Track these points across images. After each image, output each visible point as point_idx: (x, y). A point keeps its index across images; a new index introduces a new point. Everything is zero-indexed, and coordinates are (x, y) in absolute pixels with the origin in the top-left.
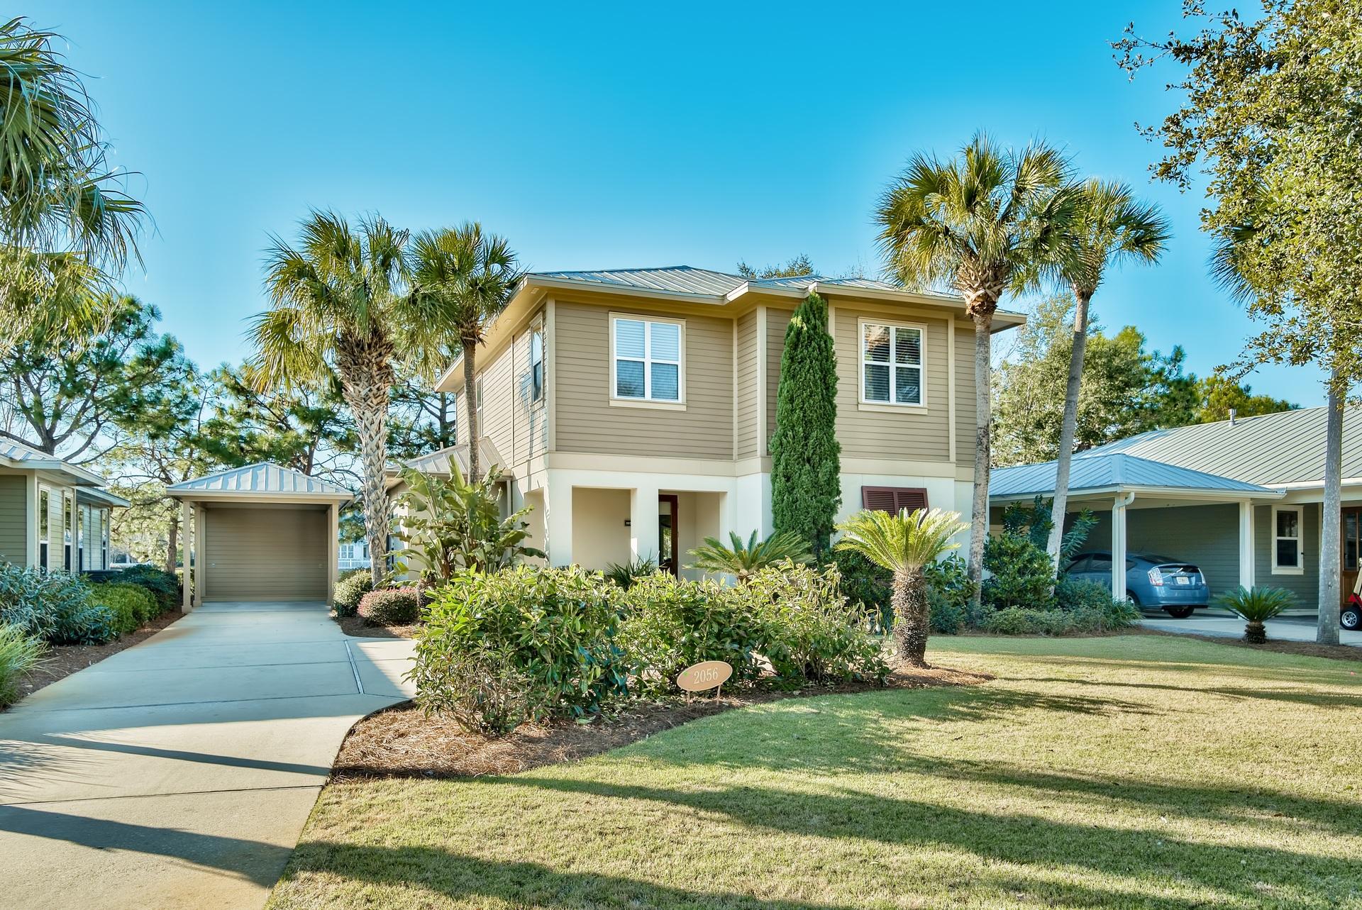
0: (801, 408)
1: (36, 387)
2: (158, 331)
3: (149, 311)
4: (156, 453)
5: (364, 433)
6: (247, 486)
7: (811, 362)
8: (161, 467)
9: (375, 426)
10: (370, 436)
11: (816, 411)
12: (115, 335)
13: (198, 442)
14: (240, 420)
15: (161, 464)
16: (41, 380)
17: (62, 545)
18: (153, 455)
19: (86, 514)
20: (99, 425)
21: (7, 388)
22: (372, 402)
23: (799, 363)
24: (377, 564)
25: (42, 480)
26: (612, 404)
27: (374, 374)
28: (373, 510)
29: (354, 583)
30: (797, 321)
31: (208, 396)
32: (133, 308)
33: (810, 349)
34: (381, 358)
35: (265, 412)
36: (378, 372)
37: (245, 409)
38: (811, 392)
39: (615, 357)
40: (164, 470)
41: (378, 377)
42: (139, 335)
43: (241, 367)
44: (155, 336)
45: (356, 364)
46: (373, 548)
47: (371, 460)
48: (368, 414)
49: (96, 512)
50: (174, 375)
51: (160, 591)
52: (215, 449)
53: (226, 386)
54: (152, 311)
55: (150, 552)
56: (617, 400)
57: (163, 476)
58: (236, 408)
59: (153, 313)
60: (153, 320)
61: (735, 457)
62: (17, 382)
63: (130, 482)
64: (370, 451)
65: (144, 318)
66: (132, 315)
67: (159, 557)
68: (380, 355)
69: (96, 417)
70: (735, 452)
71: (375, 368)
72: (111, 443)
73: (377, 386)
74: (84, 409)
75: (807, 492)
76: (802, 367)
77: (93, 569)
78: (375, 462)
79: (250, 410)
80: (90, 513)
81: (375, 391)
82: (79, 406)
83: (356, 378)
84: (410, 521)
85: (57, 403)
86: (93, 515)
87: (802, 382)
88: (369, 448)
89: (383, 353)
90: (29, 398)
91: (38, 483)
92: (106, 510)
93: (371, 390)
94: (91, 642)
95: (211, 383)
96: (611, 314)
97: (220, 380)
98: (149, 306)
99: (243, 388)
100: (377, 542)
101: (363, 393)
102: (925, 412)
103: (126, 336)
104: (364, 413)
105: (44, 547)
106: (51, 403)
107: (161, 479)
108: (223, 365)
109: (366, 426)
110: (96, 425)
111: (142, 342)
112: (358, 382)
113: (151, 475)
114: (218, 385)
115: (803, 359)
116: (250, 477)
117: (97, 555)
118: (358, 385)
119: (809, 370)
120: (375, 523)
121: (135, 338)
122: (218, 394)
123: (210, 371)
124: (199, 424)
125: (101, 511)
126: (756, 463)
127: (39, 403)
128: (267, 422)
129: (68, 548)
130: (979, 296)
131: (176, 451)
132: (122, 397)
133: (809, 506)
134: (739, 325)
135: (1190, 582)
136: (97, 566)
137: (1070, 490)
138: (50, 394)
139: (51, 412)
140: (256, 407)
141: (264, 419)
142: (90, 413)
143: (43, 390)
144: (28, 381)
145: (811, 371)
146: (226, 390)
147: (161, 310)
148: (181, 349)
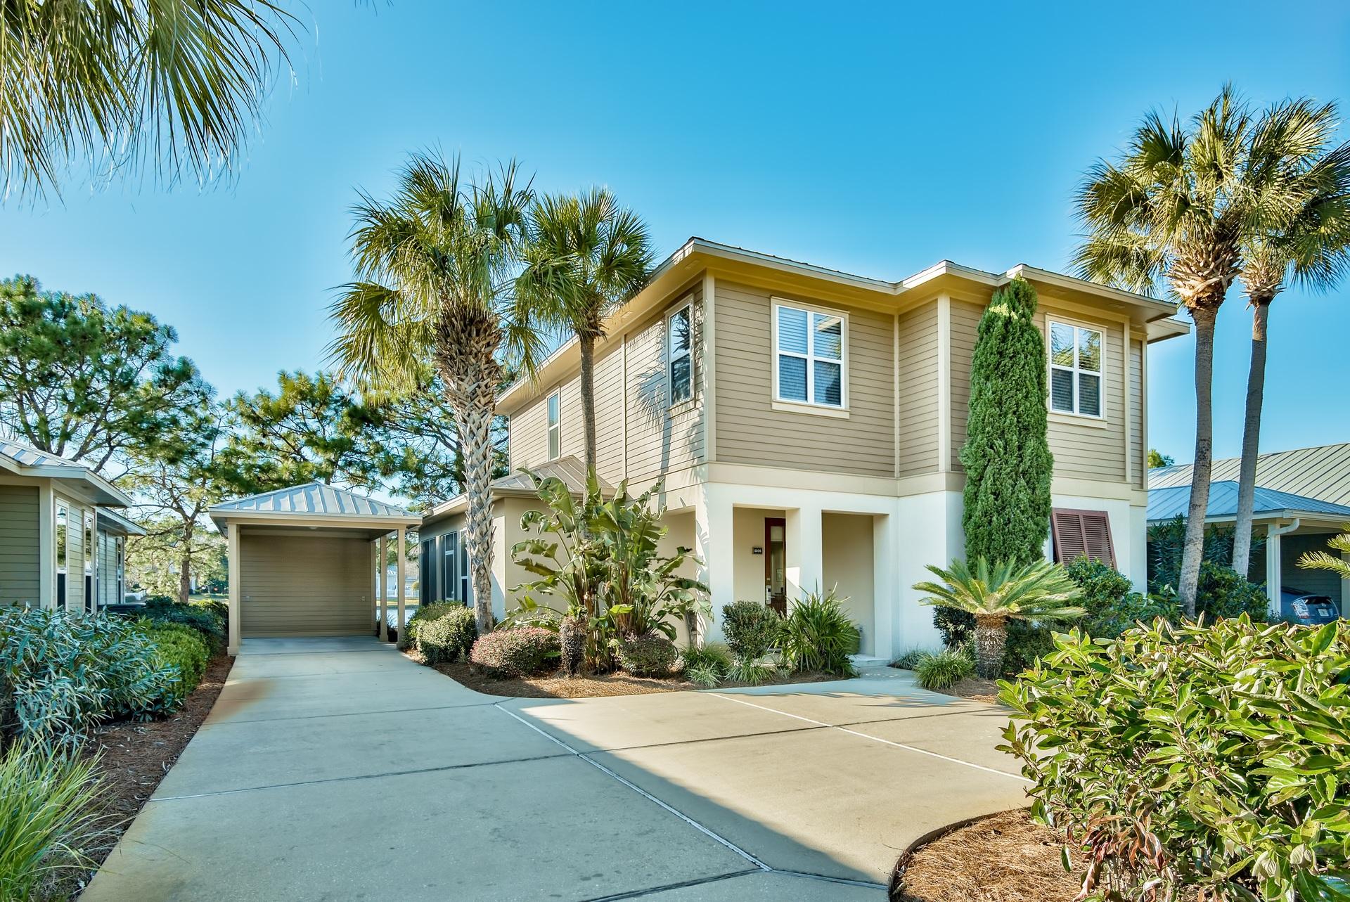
0: (1014, 413)
1: (41, 407)
2: (175, 353)
3: (165, 332)
4: (168, 482)
5: (469, 439)
6: (302, 507)
7: (1026, 357)
8: (172, 496)
9: (482, 432)
10: (477, 443)
11: (1033, 415)
12: (128, 356)
13: (212, 470)
14: (255, 450)
15: (172, 492)
16: (46, 402)
17: (82, 575)
18: (164, 485)
19: (102, 541)
20: (112, 448)
21: (9, 406)
22: (479, 401)
23: (1011, 358)
24: (482, 598)
25: (58, 494)
26: (775, 406)
27: (483, 367)
28: (478, 534)
29: (454, 621)
30: (1002, 310)
31: (222, 424)
32: (149, 327)
33: (1023, 342)
34: (490, 348)
35: (279, 443)
36: (487, 366)
37: (259, 438)
38: (1028, 393)
39: (777, 351)
40: (175, 500)
41: (487, 372)
42: (154, 356)
43: (257, 396)
44: (170, 358)
45: (461, 353)
46: (477, 579)
47: (477, 472)
48: (475, 416)
49: (111, 540)
50: (190, 398)
51: (209, 631)
52: (232, 477)
53: (242, 414)
54: (168, 332)
55: (159, 583)
56: (781, 403)
57: (175, 505)
58: (249, 439)
59: (170, 334)
60: (168, 341)
61: (897, 474)
62: (20, 402)
63: (139, 511)
64: (476, 462)
65: (159, 339)
66: (148, 333)
67: (169, 589)
68: (488, 344)
69: (109, 440)
70: (897, 468)
71: (484, 360)
72: (123, 469)
73: (485, 382)
74: (94, 432)
75: (1023, 512)
76: (1014, 363)
77: (109, 603)
78: (482, 475)
79: (264, 441)
80: (106, 541)
81: (483, 388)
82: (90, 427)
83: (461, 371)
84: (538, 546)
85: (66, 423)
86: (108, 543)
87: (1016, 381)
88: (474, 457)
89: (491, 343)
90: (32, 418)
91: (55, 497)
92: (121, 538)
93: (479, 387)
94: (149, 717)
95: (226, 412)
96: (773, 300)
97: (234, 410)
98: (165, 327)
99: (258, 417)
100: (482, 572)
101: (470, 389)
102: (1104, 425)
103: (140, 357)
104: (469, 414)
105: (61, 578)
106: (59, 423)
107: (174, 508)
108: (240, 394)
109: (471, 431)
110: (108, 449)
111: (156, 363)
112: (463, 377)
113: (162, 504)
114: (232, 415)
115: (1016, 353)
116: (304, 498)
117: (112, 587)
118: (462, 380)
119: (1023, 367)
120: (481, 550)
121: (148, 360)
122: (232, 423)
123: (225, 400)
124: (213, 454)
125: (117, 539)
126: (939, 479)
127: (44, 421)
128: (280, 453)
129: (88, 578)
130: (1209, 286)
131: (190, 480)
132: (136, 418)
133: (1026, 529)
134: (900, 323)
135: (1329, 613)
136: (112, 601)
137: (1256, 512)
138: (57, 413)
139: (59, 432)
140: (272, 437)
141: (278, 449)
142: (103, 435)
143: (48, 411)
144: (32, 400)
145: (1026, 367)
146: (240, 419)
147: (178, 331)
148: (198, 373)
